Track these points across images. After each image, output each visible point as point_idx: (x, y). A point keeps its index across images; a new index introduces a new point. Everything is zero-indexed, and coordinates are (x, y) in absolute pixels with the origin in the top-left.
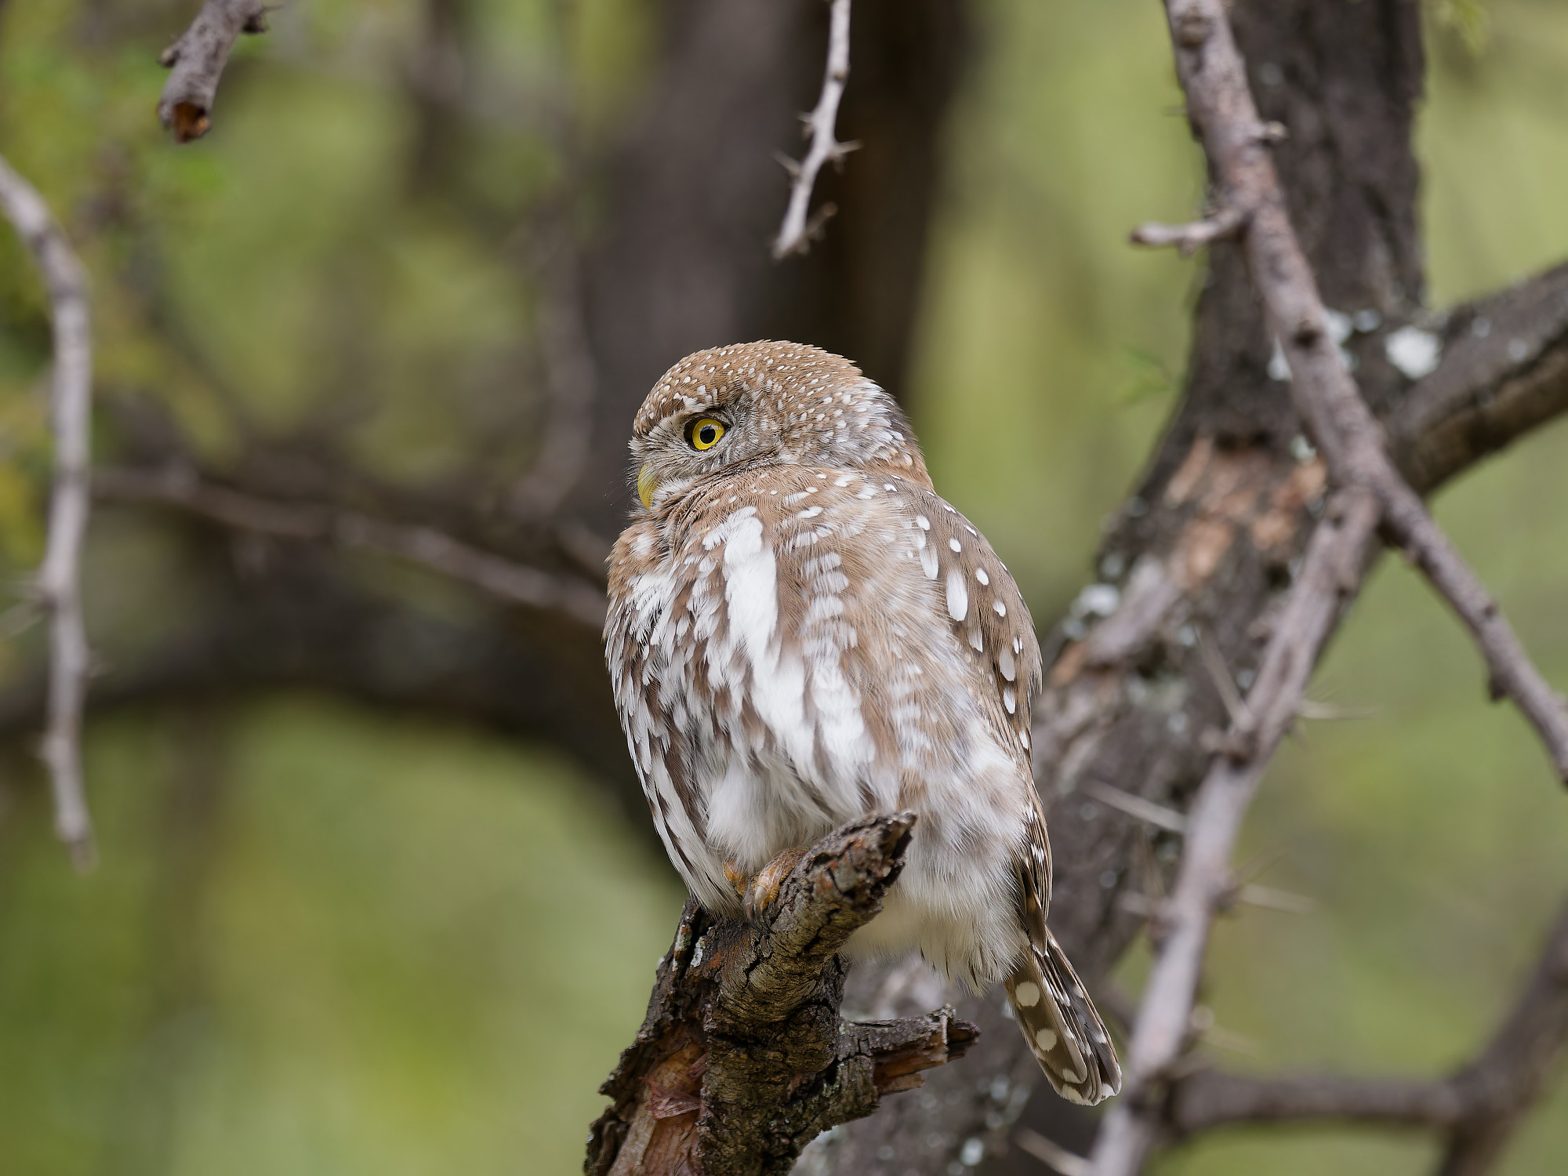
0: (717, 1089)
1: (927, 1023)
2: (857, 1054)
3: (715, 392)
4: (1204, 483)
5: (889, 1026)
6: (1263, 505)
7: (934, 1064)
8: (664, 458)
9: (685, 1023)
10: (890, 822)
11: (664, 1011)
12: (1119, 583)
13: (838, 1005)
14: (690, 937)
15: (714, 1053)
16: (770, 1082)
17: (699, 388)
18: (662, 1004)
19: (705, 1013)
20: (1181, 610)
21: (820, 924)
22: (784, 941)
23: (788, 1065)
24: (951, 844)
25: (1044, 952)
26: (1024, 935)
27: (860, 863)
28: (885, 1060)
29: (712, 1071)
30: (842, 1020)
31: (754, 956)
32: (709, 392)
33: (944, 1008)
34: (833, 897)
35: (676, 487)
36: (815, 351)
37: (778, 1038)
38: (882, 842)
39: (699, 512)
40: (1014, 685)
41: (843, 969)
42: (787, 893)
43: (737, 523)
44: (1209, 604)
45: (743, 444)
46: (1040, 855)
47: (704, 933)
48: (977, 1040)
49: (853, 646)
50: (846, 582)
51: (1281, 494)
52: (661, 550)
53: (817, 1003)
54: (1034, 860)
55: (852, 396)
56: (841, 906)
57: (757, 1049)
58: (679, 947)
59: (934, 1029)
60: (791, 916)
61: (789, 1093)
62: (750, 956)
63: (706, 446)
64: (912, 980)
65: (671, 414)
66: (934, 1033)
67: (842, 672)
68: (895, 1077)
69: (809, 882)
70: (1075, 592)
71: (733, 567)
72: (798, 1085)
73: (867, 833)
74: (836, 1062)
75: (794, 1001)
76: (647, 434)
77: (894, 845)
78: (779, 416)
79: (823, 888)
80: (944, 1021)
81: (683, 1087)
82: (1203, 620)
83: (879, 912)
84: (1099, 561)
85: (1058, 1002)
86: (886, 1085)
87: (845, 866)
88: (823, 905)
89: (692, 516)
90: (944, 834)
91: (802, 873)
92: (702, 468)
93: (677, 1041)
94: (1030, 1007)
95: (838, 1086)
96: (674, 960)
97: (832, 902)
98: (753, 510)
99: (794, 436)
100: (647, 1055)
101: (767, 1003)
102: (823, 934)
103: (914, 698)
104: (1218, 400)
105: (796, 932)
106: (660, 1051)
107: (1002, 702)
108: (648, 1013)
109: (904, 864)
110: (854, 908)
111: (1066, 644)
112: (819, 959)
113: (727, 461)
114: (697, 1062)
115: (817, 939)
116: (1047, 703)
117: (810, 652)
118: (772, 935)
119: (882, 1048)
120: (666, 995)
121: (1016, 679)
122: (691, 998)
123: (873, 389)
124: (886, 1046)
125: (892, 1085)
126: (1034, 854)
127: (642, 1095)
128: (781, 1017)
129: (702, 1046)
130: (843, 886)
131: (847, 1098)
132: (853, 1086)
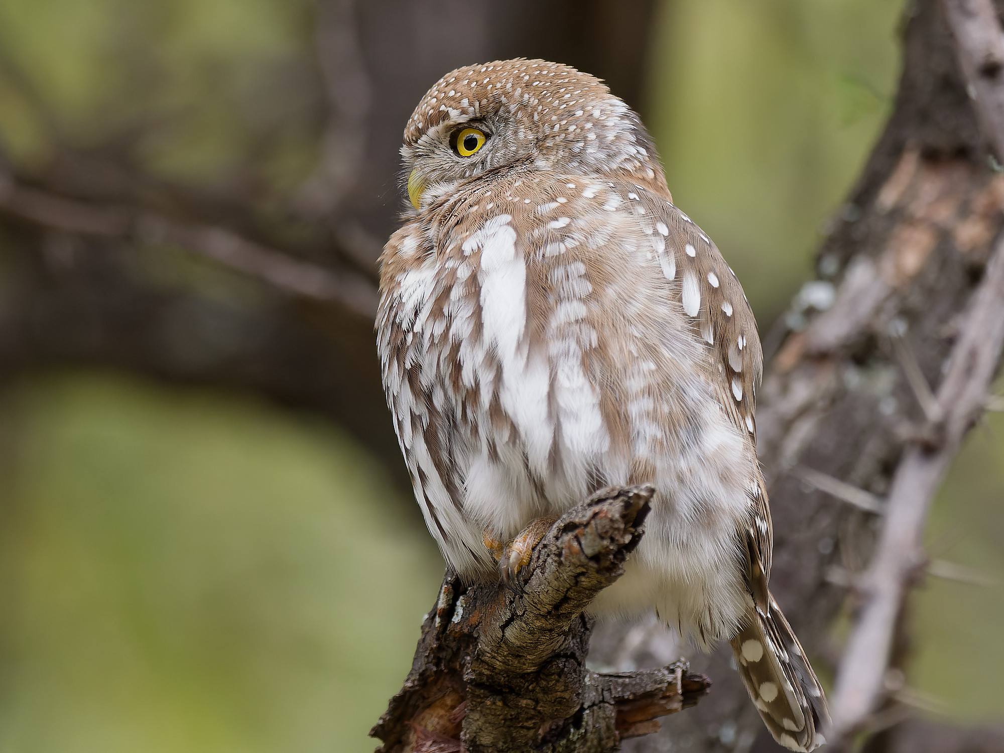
0: (475, 733)
1: (664, 675)
2: (600, 702)
3: (477, 104)
4: (911, 192)
5: (630, 677)
6: (964, 211)
7: (670, 711)
8: (431, 163)
9: (446, 674)
10: (631, 494)
11: (428, 663)
12: (836, 280)
13: (584, 658)
14: (451, 596)
15: (472, 701)
16: (522, 727)
17: (463, 101)
18: (426, 656)
19: (464, 665)
20: (891, 306)
21: (568, 586)
22: (536, 600)
23: (539, 712)
24: (683, 516)
25: (767, 614)
26: (749, 598)
27: (604, 531)
28: (626, 708)
29: (471, 717)
30: (588, 671)
31: (509, 614)
32: (471, 104)
33: (679, 661)
34: (580, 561)
35: (441, 190)
36: (568, 70)
37: (530, 687)
38: (624, 513)
39: (460, 217)
40: (740, 376)
41: (588, 626)
42: (538, 558)
43: (492, 231)
44: (916, 299)
45: (502, 152)
46: (763, 526)
47: (464, 593)
48: (708, 690)
49: (594, 346)
50: (590, 287)
51: (980, 201)
52: (426, 250)
53: (566, 656)
54: (758, 531)
55: (602, 111)
56: (587, 569)
57: (512, 697)
58: (441, 605)
59: (670, 680)
60: (542, 579)
61: (540, 737)
62: (505, 614)
63: (469, 153)
64: (650, 635)
65: (438, 124)
66: (670, 683)
67: (583, 371)
68: (635, 723)
69: (558, 548)
70: (795, 288)
71: (487, 273)
72: (548, 729)
73: (611, 504)
74: (582, 709)
75: (544, 654)
76: (416, 142)
77: (634, 515)
78: (534, 126)
79: (571, 553)
80: (679, 673)
81: (445, 731)
82: (908, 314)
83: (621, 575)
84: (818, 260)
85: (779, 657)
86: (627, 730)
87: (591, 534)
88: (572, 568)
89: (453, 220)
90: (678, 508)
91: (552, 540)
92: (465, 173)
93: (440, 690)
94: (754, 662)
95: (583, 731)
96: (437, 616)
97: (579, 566)
98: (507, 218)
99: (548, 145)
100: (412, 702)
101: (520, 656)
102: (571, 594)
103: (648, 391)
104: (924, 117)
105: (547, 592)
106: (424, 698)
107: (731, 390)
108: (413, 664)
109: (644, 532)
110: (598, 571)
111: (788, 335)
112: (567, 617)
113: (488, 167)
114: (457, 709)
115: (565, 599)
116: (771, 387)
117: (555, 352)
118: (525, 596)
119: (623, 696)
120: (429, 649)
121: (743, 370)
122: (453, 651)
123: (620, 106)
124: (627, 695)
125: (632, 731)
126: (758, 526)
127: (408, 738)
128: (532, 669)
129: (462, 694)
130: (589, 551)
131: (592, 742)
132: (597, 731)
